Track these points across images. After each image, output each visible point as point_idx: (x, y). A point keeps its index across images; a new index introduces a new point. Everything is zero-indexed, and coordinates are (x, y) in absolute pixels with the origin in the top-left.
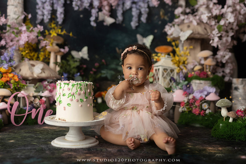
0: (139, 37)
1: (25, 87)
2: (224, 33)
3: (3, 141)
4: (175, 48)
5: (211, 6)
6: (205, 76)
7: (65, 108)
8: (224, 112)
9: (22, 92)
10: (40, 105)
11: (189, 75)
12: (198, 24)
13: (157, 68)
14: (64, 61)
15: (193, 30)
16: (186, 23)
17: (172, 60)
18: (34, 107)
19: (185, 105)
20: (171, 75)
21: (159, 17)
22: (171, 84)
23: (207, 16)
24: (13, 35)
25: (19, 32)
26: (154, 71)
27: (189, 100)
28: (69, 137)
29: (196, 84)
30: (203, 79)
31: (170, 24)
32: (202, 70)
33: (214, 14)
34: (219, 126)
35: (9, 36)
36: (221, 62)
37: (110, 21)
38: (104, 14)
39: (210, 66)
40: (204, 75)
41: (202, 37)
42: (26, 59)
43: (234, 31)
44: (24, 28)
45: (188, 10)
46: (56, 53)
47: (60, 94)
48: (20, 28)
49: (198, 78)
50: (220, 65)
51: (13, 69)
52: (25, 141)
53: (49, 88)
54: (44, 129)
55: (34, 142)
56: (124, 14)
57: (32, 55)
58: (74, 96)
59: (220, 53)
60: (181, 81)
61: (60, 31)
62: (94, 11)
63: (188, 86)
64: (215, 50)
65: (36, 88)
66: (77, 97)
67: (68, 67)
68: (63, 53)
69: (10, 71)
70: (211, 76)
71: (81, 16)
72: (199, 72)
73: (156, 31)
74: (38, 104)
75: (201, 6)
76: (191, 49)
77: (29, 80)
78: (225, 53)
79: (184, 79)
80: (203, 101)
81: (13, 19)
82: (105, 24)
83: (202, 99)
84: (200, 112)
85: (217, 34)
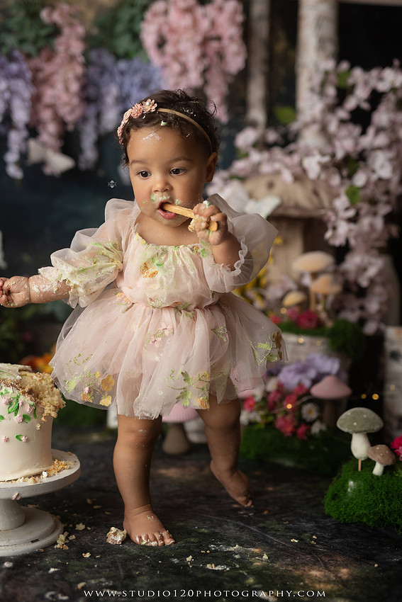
2: (365, 207)
5: (333, 126)
6: (313, 324)
8: (359, 447)
12: (296, 179)
15: (281, 197)
16: (266, 175)
19: (256, 407)
23: (320, 163)
27: (266, 394)
30: (306, 332)
32: (304, 305)
33: (340, 155)
36: (356, 284)
37: (60, 163)
38: (44, 145)
39: (326, 296)
40: (310, 320)
41: (306, 214)
43: (393, 199)
45: (272, 136)
49: (295, 326)
50: (354, 288)
56: (100, 143)
59: (353, 262)
62: (15, 138)
64: (341, 253)
70: (329, 324)
72: (297, 309)
75: (306, 125)
76: (276, 246)
78: (367, 259)
80: (305, 399)
82: (48, 170)
83: (301, 393)
84: (296, 428)
85: (347, 209)
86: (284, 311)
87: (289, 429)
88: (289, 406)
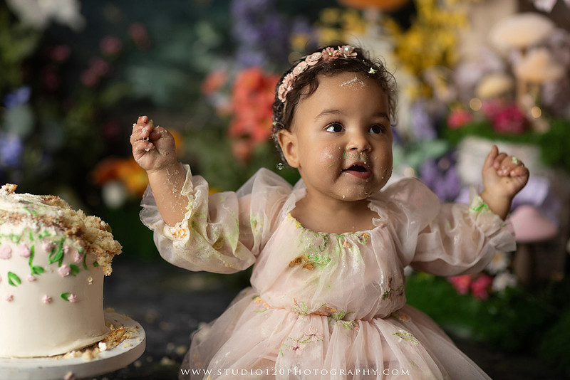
17: (395, 49)
29: (476, 158)
30: (506, 137)
40: (512, 120)
63: (444, 164)
70: (542, 127)
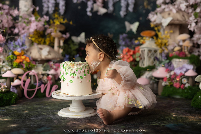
0: (127, 24)
1: (35, 67)
2: (200, 19)
3: (18, 112)
4: (157, 32)
6: (184, 56)
7: (68, 84)
9: (33, 71)
10: (47, 81)
11: (170, 55)
12: (177, 12)
13: (143, 49)
14: (66, 45)
15: (173, 17)
16: (167, 12)
17: (155, 43)
18: (43, 83)
19: (167, 80)
20: (155, 55)
21: (144, 7)
22: (155, 63)
23: (185, 5)
24: (24, 25)
25: (29, 22)
26: (140, 52)
27: (171, 76)
28: (72, 108)
29: (176, 63)
30: (182, 58)
31: (153, 13)
32: (181, 50)
33: (191, 3)
34: (197, 98)
35: (21, 25)
36: (197, 44)
37: (103, 11)
38: (98, 6)
39: (187, 47)
40: (183, 54)
41: (181, 23)
42: (35, 44)
44: (33, 18)
45: (168, 1)
46: (60, 39)
47: (64, 72)
48: (30, 19)
49: (178, 57)
51: (25, 52)
52: (36, 112)
53: (55, 67)
54: (51, 101)
55: (44, 113)
56: (114, 5)
57: (40, 40)
58: (75, 74)
59: (196, 36)
60: (163, 60)
61: (62, 20)
62: (90, 4)
63: (169, 64)
64: (192, 34)
65: (44, 67)
66: (78, 75)
67: (69, 50)
68: (65, 38)
69: (23, 54)
70: (189, 56)
71: (79, 7)
72: (178, 52)
73: (141, 19)
74: (46, 81)
76: (171, 33)
77: (38, 61)
78: (200, 36)
79: (166, 58)
80: (183, 77)
81: (24, 11)
82: (99, 13)
83: (182, 75)
84: (181, 85)
85: (194, 20)
86: (174, 53)
87: (178, 86)
88: (178, 79)
